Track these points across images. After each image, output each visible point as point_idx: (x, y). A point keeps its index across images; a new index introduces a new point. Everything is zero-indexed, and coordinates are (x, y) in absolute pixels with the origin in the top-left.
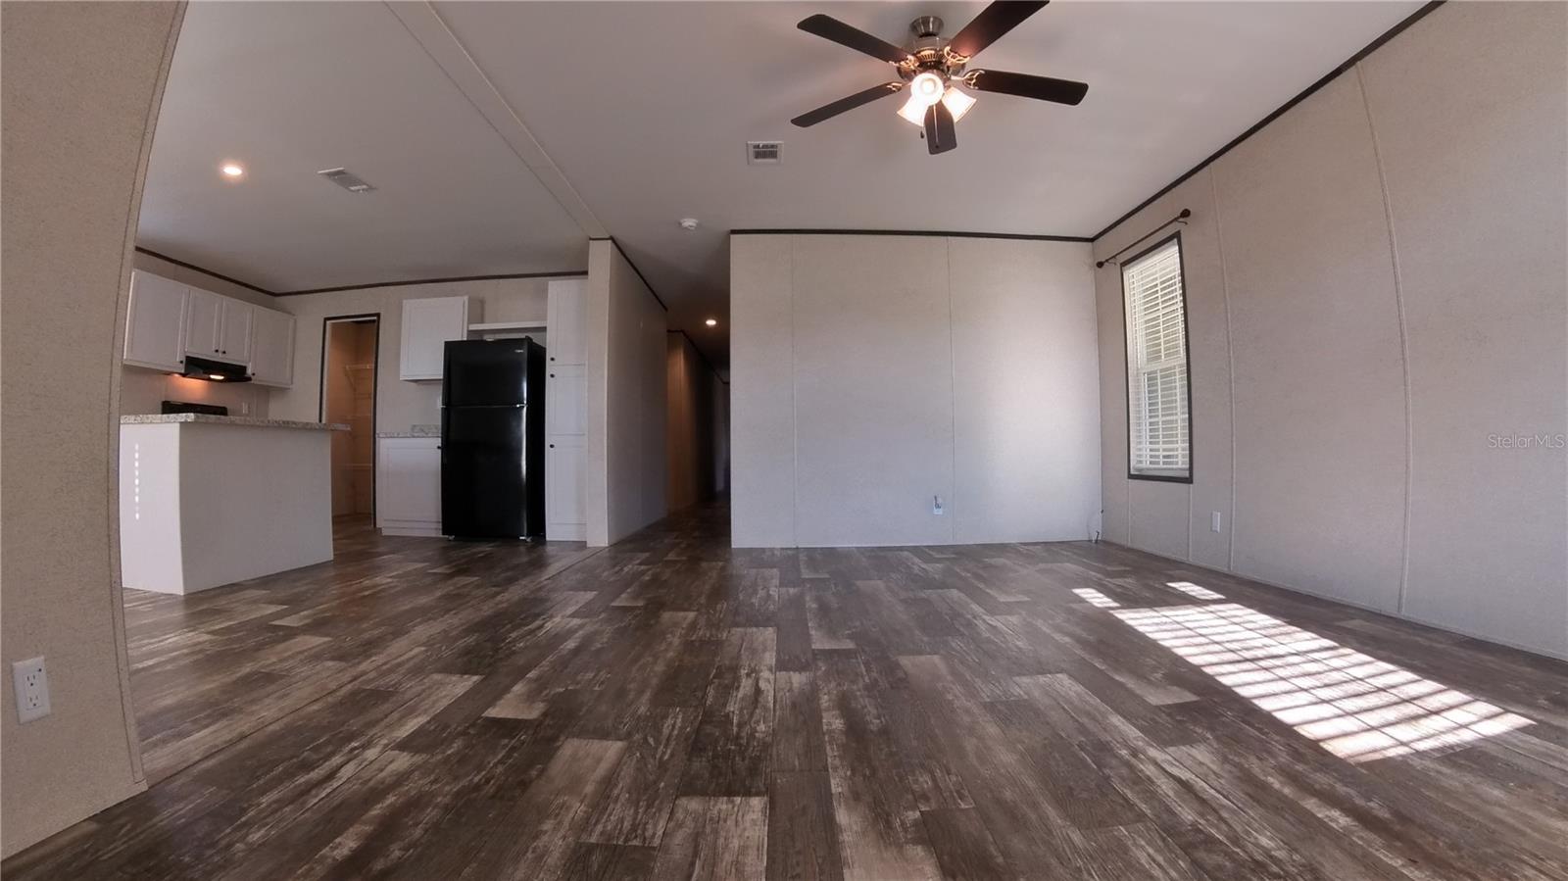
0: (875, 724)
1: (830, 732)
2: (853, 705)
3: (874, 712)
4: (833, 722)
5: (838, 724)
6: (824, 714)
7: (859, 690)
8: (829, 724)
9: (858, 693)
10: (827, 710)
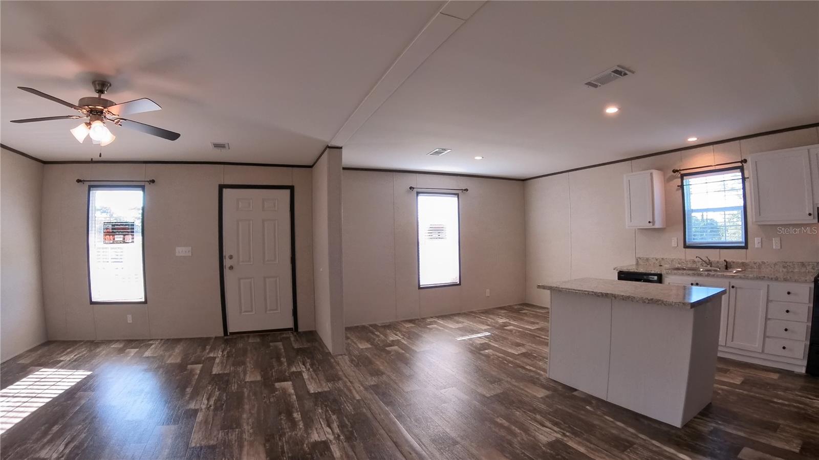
0: (283, 417)
1: (297, 412)
2: (290, 423)
3: (283, 422)
4: (297, 416)
5: (295, 415)
6: (300, 419)
7: (287, 432)
8: (298, 415)
9: (288, 430)
10: (300, 420)
